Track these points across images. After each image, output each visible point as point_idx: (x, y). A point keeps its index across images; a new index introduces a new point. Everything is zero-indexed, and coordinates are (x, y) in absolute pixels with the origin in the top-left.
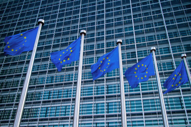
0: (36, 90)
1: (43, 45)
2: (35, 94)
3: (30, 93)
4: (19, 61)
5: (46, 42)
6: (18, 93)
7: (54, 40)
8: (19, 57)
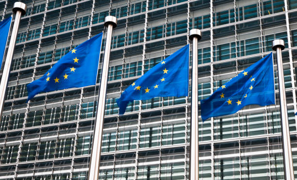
0: (59, 133)
1: (71, 28)
2: (59, 144)
3: (49, 142)
4: (20, 70)
5: (77, 21)
6: (22, 142)
7: (96, 16)
8: (20, 59)
